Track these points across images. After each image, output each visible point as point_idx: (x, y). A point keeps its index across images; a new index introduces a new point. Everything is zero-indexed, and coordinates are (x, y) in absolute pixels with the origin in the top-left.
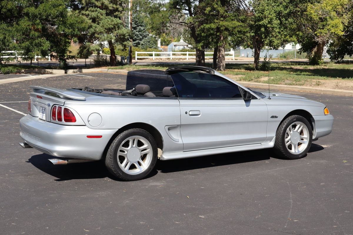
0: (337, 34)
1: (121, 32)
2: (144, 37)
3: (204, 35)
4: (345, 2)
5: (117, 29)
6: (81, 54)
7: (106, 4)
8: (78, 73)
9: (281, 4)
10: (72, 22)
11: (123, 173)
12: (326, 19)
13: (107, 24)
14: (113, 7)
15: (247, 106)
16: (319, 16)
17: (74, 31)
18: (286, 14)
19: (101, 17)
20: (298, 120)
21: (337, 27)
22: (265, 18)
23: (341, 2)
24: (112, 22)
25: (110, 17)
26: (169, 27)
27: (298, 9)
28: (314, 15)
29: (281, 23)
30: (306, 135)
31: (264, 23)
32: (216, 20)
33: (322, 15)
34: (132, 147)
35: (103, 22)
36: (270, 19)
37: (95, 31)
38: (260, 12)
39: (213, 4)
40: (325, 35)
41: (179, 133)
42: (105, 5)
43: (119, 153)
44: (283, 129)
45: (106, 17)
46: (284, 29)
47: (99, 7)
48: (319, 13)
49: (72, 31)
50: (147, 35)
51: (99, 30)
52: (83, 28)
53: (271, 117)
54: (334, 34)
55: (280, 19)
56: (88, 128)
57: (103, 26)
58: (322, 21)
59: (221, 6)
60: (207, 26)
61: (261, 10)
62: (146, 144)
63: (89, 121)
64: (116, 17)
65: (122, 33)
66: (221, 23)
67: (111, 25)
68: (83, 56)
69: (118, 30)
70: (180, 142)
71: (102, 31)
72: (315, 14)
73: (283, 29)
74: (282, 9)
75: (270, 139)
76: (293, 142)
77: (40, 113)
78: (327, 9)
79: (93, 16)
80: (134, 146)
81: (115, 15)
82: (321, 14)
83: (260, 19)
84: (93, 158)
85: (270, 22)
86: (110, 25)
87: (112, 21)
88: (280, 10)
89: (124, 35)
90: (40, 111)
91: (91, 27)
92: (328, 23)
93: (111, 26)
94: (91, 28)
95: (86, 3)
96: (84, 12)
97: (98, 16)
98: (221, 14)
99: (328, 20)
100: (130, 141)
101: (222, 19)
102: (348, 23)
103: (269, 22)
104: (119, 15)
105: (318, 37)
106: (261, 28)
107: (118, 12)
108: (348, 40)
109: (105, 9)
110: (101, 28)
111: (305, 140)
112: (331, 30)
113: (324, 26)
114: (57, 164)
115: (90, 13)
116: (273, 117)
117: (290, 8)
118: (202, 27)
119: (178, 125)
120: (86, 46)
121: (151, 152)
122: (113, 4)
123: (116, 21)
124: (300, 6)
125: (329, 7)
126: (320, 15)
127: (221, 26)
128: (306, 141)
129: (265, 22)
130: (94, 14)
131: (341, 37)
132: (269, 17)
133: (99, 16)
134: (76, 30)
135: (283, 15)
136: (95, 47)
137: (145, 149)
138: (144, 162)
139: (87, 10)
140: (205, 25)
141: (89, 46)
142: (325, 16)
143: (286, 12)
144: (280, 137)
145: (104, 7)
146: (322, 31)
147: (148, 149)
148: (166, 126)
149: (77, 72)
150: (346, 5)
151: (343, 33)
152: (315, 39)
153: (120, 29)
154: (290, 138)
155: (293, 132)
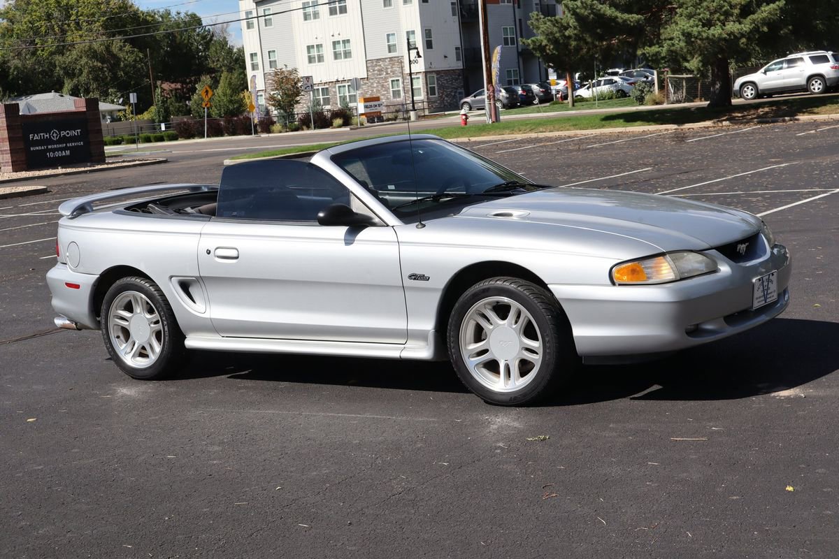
41: (204, 295)
53: (408, 275)
56: (69, 268)
63: (68, 257)
70: (207, 315)
100: (132, 300)
119: (196, 278)
154: (488, 342)
155: (497, 325)
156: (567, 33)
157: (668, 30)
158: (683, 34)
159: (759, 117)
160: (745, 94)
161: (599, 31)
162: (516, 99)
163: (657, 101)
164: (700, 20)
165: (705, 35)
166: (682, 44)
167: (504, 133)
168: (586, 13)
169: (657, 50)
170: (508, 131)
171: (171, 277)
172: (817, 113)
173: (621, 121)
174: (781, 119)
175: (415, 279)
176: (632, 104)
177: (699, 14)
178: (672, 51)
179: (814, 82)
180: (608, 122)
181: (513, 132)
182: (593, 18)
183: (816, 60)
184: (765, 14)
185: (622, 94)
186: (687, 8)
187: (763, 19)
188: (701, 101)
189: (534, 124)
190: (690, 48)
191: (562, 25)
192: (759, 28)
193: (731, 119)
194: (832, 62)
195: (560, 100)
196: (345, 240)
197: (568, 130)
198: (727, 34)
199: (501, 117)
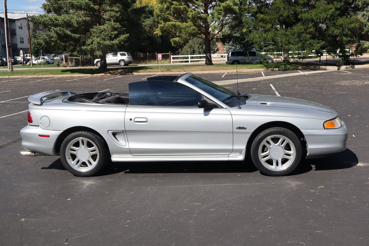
30: (293, 150)
34: (81, 147)
41: (125, 138)
53: (236, 128)
56: (40, 128)
63: (41, 123)
70: (127, 147)
75: (239, 152)
111: (292, 156)
119: (122, 131)
137: (94, 150)
149: (349, 68)
155: (274, 145)
156: (52, 39)
157: (89, 41)
158: (98, 43)
159: (119, 73)
160: (98, 65)
161: (65, 39)
162: (4, 63)
163: (65, 66)
164: (101, 38)
165: (104, 44)
166: (96, 46)
167: (23, 75)
168: (61, 33)
169: (86, 48)
170: (24, 75)
171: (108, 131)
172: (139, 72)
173: (69, 72)
174: (128, 74)
175: (240, 129)
176: (55, 66)
177: (101, 36)
178: (92, 48)
179: (121, 62)
180: (64, 72)
181: (26, 74)
182: (63, 35)
183: (122, 55)
184: (123, 38)
185: (48, 63)
186: (97, 34)
187: (122, 40)
188: (81, 66)
189: (34, 72)
190: (99, 48)
191: (50, 37)
192: (120, 42)
193: (110, 73)
194: (127, 56)
195: (25, 64)
196: (204, 114)
197: (49, 75)
198: (111, 44)
199: (14, 69)
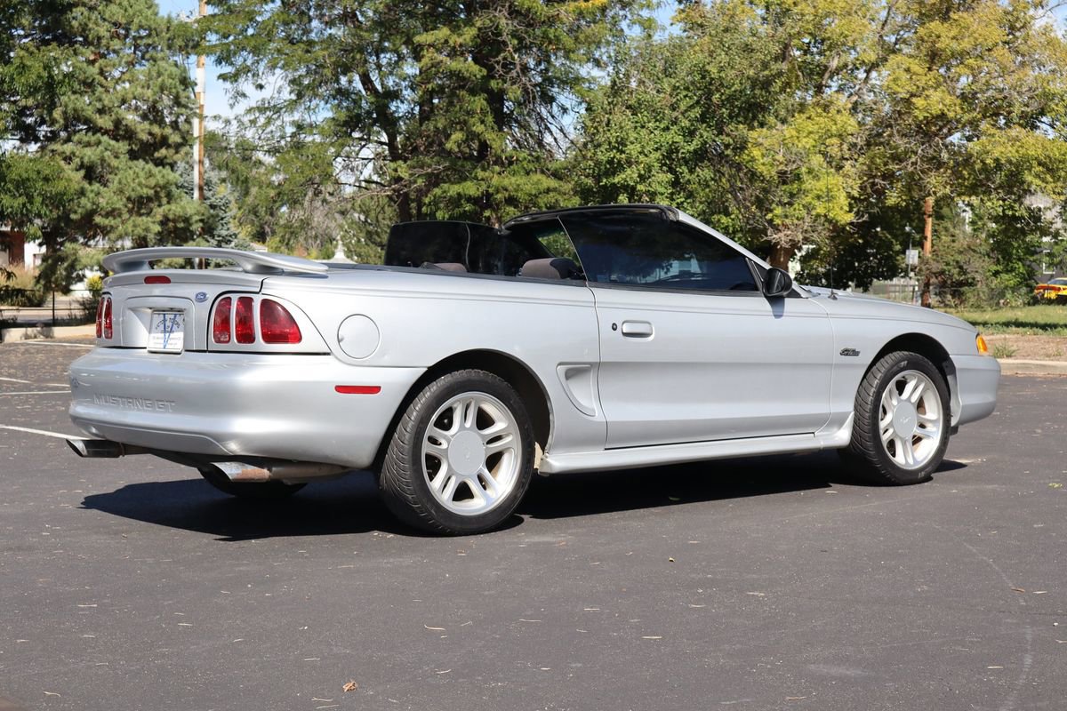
0: (834, 219)
1: (179, 209)
2: (222, 241)
3: (444, 218)
4: (849, 128)
5: (164, 200)
6: (48, 282)
7: (129, 124)
8: (41, 338)
9: (675, 122)
10: (25, 175)
11: (438, 507)
12: (798, 178)
13: (132, 185)
14: (150, 134)
15: (778, 316)
16: (778, 166)
17: (31, 203)
18: (690, 152)
19: (115, 163)
20: (912, 365)
21: (830, 198)
22: (629, 163)
23: (839, 126)
24: (151, 179)
25: (141, 163)
26: (331, 194)
27: (728, 140)
28: (763, 164)
29: (675, 183)
30: (933, 412)
31: (626, 181)
32: (479, 170)
33: (786, 165)
34: (462, 427)
35: (120, 179)
36: (643, 168)
37: (95, 207)
38: (615, 147)
39: (472, 121)
40: (796, 222)
41: (593, 390)
42: (126, 125)
43: (427, 448)
44: (873, 390)
45: (130, 163)
46: (686, 199)
47: (106, 132)
48: (777, 157)
49: (24, 205)
50: (231, 236)
51: (107, 204)
52: (57, 194)
53: (840, 351)
54: (823, 219)
55: (671, 170)
56: (337, 361)
57: (121, 191)
58: (784, 183)
59: (496, 128)
60: (454, 190)
61: (617, 142)
62: (503, 421)
63: (342, 340)
64: (160, 163)
65: (181, 214)
66: (496, 180)
67: (147, 187)
68: (53, 286)
69: (169, 203)
70: (598, 417)
71: (119, 205)
72: (766, 160)
73: (683, 200)
74: (678, 139)
75: (838, 421)
76: (899, 434)
77: (152, 335)
78: (800, 145)
79: (90, 157)
80: (468, 424)
81: (158, 158)
82: (782, 159)
83: (614, 167)
84: (350, 459)
85: (642, 178)
86: (142, 188)
87: (150, 175)
88: (673, 142)
89: (187, 220)
90: (154, 326)
91: (82, 193)
92: (806, 186)
93: (145, 190)
94: (83, 198)
95: (66, 119)
96: (57, 146)
97: (103, 160)
98: (495, 155)
99: (805, 177)
100: (456, 408)
101: (497, 168)
102: (861, 188)
103: (640, 176)
104: (172, 157)
105: (777, 229)
106: (618, 195)
107: (166, 149)
108: (861, 241)
109: (124, 138)
110: (115, 198)
111: (930, 428)
112: (814, 208)
113: (792, 195)
114: (240, 477)
115: (79, 150)
116: (846, 352)
117: (702, 136)
118: (437, 191)
119: (592, 364)
120: (64, 255)
121: (515, 446)
122: (151, 124)
123: (163, 176)
124: (732, 131)
125: (805, 140)
126: (781, 163)
127: (498, 191)
128: (934, 429)
129: (629, 175)
130: (90, 154)
131: (843, 229)
132: (642, 162)
133: (107, 158)
134: (38, 200)
135: (680, 155)
136: (96, 257)
137: (497, 438)
138: (494, 477)
139: (68, 140)
140: (445, 186)
141: (75, 254)
142: (794, 166)
143: (692, 148)
144: (867, 415)
145: (121, 133)
146: (789, 210)
147: (507, 435)
148: (560, 364)
149: (35, 337)
150: (852, 135)
151: (850, 217)
152: (767, 236)
153: (175, 200)
154: (892, 421)
155: (899, 401)
175: (847, 354)
